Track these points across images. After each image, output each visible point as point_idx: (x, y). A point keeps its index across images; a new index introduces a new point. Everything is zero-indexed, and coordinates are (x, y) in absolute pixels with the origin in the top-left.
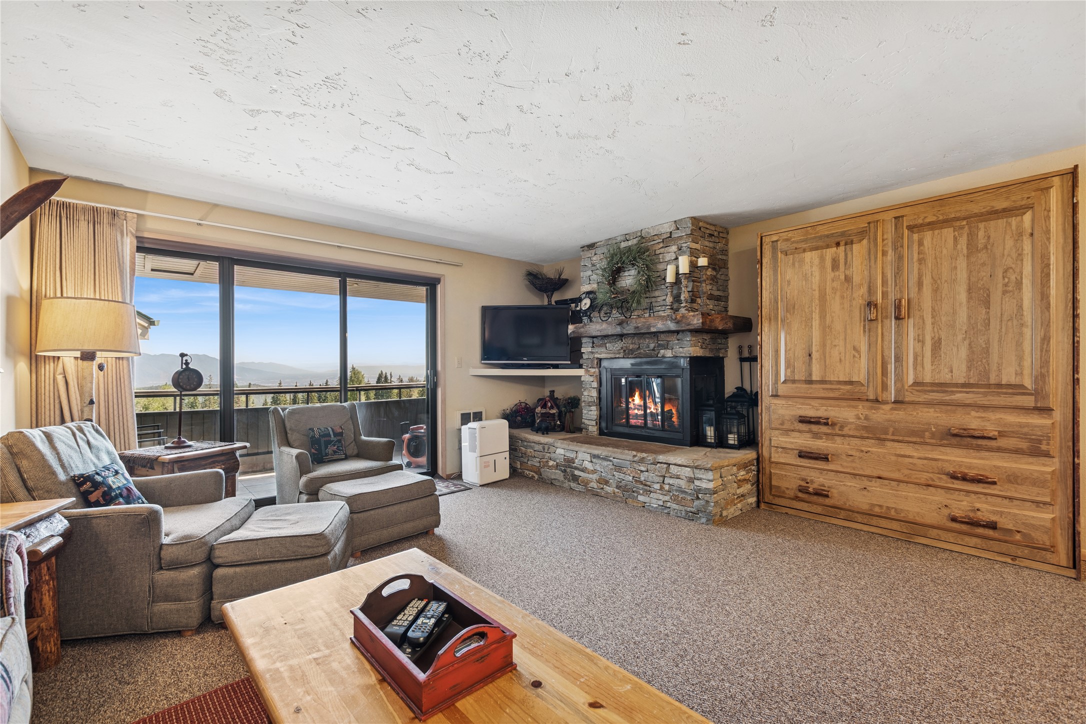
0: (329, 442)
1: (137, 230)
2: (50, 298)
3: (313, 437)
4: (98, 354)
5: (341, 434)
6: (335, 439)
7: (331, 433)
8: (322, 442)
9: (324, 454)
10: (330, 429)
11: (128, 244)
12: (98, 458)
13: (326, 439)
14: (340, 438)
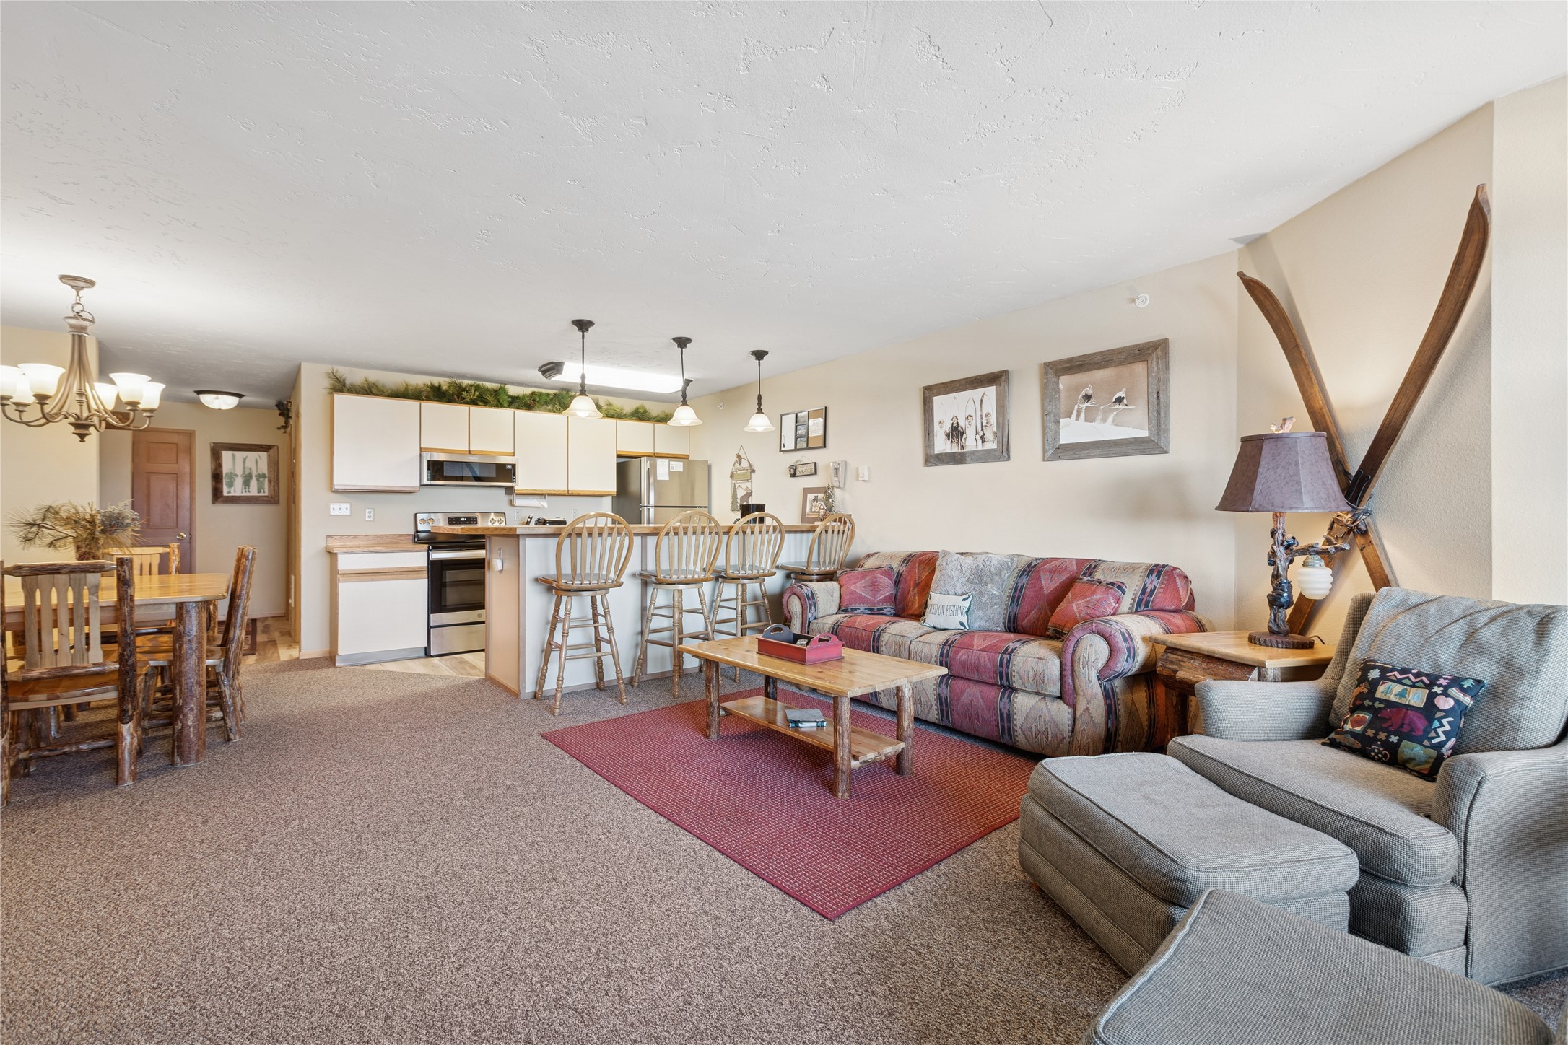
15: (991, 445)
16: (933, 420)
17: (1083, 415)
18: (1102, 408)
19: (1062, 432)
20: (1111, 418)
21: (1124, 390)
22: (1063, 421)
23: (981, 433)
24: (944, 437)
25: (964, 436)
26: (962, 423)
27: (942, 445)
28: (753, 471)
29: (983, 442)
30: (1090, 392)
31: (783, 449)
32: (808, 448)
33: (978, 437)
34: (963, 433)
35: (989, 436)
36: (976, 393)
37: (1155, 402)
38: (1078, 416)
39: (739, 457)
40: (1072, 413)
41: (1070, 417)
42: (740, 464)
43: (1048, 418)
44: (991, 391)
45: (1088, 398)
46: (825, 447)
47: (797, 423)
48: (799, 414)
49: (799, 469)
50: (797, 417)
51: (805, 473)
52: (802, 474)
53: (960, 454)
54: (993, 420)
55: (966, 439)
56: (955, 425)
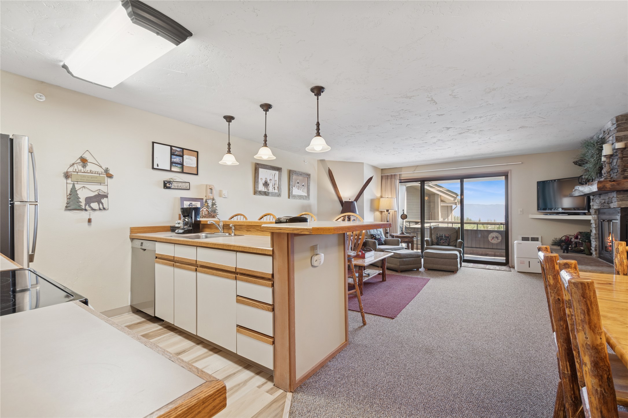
0: (442, 239)
1: (400, 178)
2: (383, 198)
3: (437, 236)
4: (389, 210)
5: (448, 237)
6: (445, 238)
7: (444, 236)
8: (439, 238)
9: (439, 242)
10: (444, 235)
11: (398, 181)
12: (377, 232)
13: (442, 238)
14: (447, 238)
15: (276, 191)
16: (258, 177)
18: (300, 186)
19: (293, 191)
20: (302, 190)
21: (304, 183)
22: (293, 188)
24: (262, 185)
26: (269, 181)
27: (261, 188)
28: (110, 176)
29: (274, 189)
31: (155, 167)
32: (182, 172)
33: (273, 188)
34: (268, 185)
35: (276, 188)
36: (273, 172)
38: (296, 187)
39: (84, 161)
42: (84, 166)
43: (291, 186)
44: (277, 172)
45: (298, 183)
46: (197, 174)
47: (172, 153)
48: (174, 148)
49: (174, 185)
50: (171, 149)
51: (180, 188)
52: (177, 188)
53: (268, 192)
54: (277, 183)
55: (269, 187)
56: (266, 181)
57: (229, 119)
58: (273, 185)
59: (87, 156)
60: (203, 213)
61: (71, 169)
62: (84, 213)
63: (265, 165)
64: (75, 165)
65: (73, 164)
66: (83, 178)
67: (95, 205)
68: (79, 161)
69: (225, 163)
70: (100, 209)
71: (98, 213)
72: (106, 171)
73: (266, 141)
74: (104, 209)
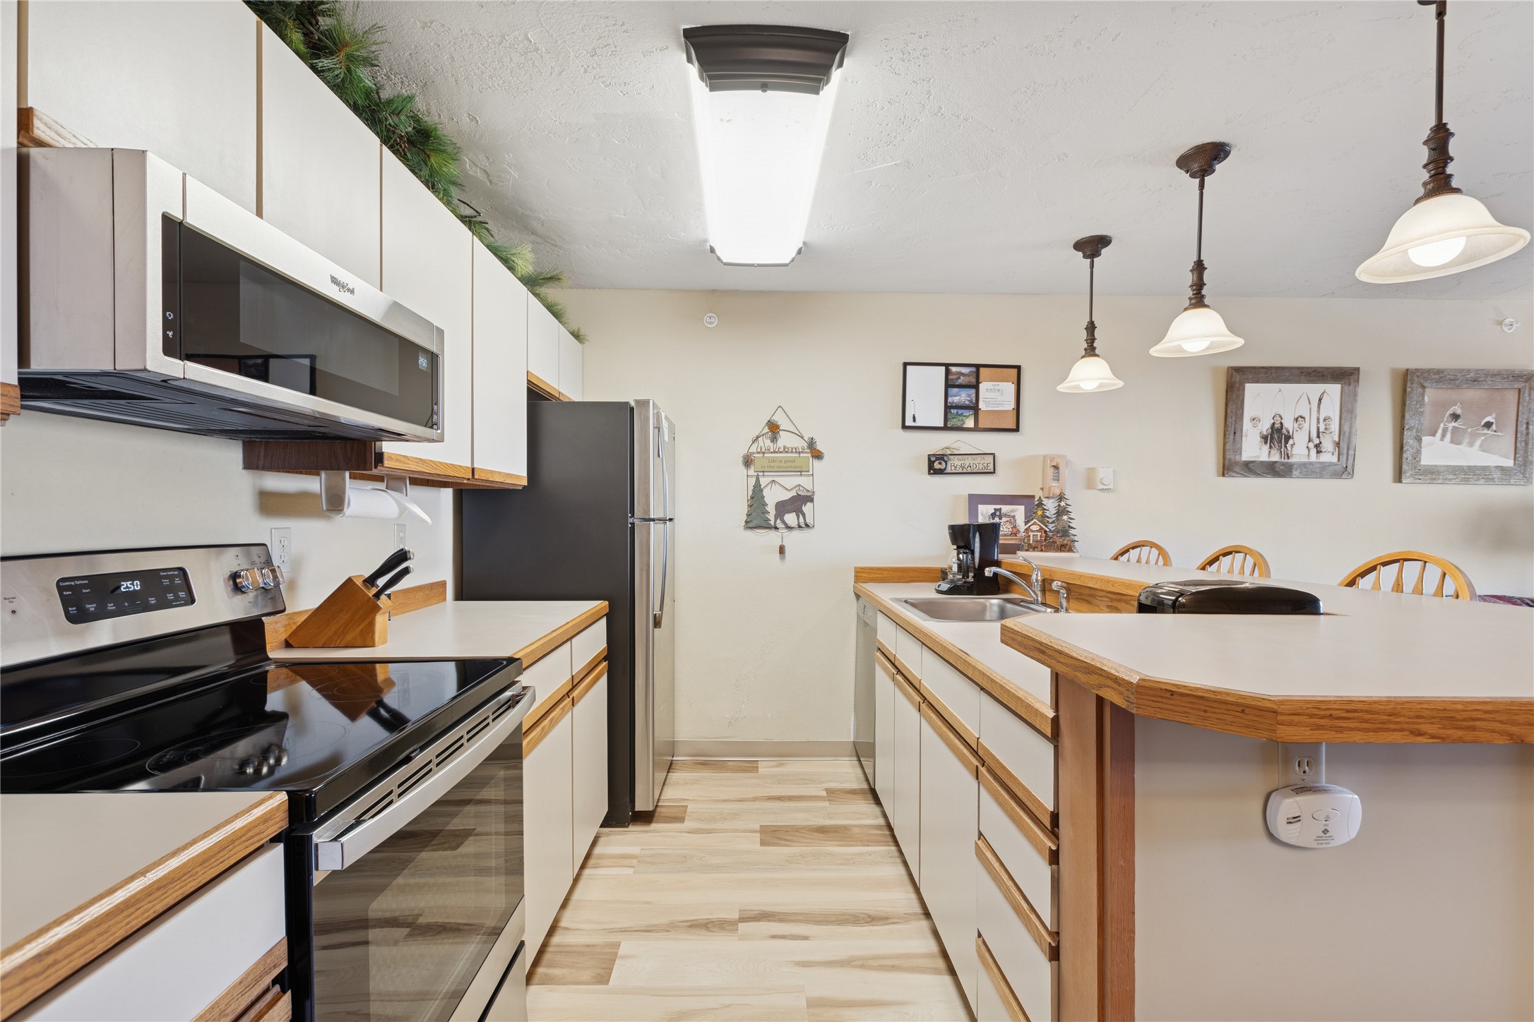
15: (1329, 457)
16: (1242, 414)
17: (1448, 436)
18: (1470, 430)
19: (1424, 451)
20: (1478, 443)
21: (1494, 415)
22: (1426, 439)
23: (1317, 441)
24: (1258, 439)
25: (1291, 442)
26: (1289, 424)
27: (1253, 449)
28: (818, 455)
29: (1319, 452)
30: (1459, 412)
31: (909, 422)
32: (976, 429)
33: (1311, 445)
34: (1288, 438)
35: (1328, 444)
36: (1315, 389)
37: (1525, 432)
38: (1443, 436)
39: (773, 428)
40: (1436, 432)
41: (1434, 435)
42: (774, 439)
43: (1409, 433)
44: (1333, 390)
45: (1455, 417)
46: (1017, 430)
47: (949, 383)
48: (954, 369)
49: (955, 463)
50: (948, 372)
51: (969, 470)
52: (961, 471)
53: (1283, 464)
54: (1335, 426)
55: (1292, 446)
56: (1277, 426)
57: (1092, 246)
58: (1314, 434)
59: (780, 419)
60: (1029, 536)
61: (753, 449)
62: (772, 533)
63: (1271, 368)
64: (760, 439)
65: (758, 437)
66: (772, 464)
67: (791, 518)
68: (766, 430)
69: (1078, 387)
70: (800, 527)
71: (796, 534)
72: (811, 444)
73: (1199, 286)
74: (807, 526)
